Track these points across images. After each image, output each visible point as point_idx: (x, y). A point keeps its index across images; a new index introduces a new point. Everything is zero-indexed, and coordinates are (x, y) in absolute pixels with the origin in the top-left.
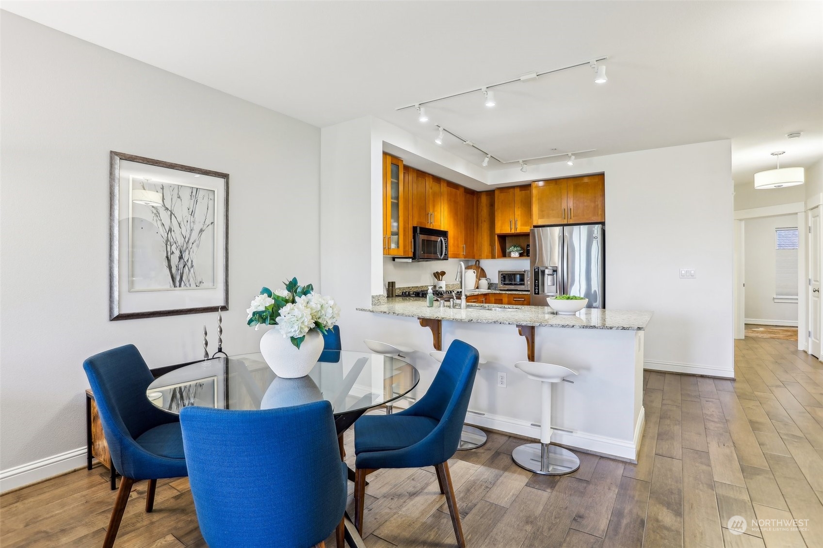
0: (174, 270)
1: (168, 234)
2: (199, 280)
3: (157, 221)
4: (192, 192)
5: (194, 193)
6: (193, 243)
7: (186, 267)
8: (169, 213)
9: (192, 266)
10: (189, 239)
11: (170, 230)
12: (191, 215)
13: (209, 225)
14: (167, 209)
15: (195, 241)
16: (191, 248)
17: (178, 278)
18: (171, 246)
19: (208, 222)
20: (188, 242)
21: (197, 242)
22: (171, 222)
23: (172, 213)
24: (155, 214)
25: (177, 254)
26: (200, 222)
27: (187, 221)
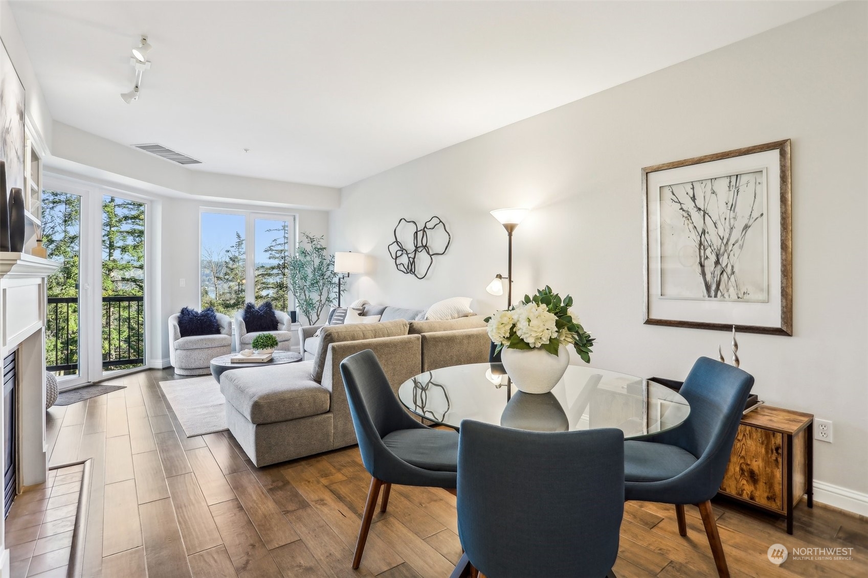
0: (709, 277)
1: (701, 237)
2: (743, 290)
3: (688, 224)
4: (730, 182)
5: (733, 183)
6: (734, 245)
7: (725, 274)
8: (702, 213)
9: (733, 273)
10: (728, 240)
11: (704, 232)
12: (731, 210)
13: (757, 218)
14: (700, 209)
15: (737, 242)
16: (731, 250)
17: (714, 287)
18: (705, 250)
19: (756, 214)
20: (727, 243)
21: (740, 242)
22: (704, 223)
23: (705, 213)
24: (686, 217)
25: (713, 258)
26: (743, 217)
27: (725, 219)
